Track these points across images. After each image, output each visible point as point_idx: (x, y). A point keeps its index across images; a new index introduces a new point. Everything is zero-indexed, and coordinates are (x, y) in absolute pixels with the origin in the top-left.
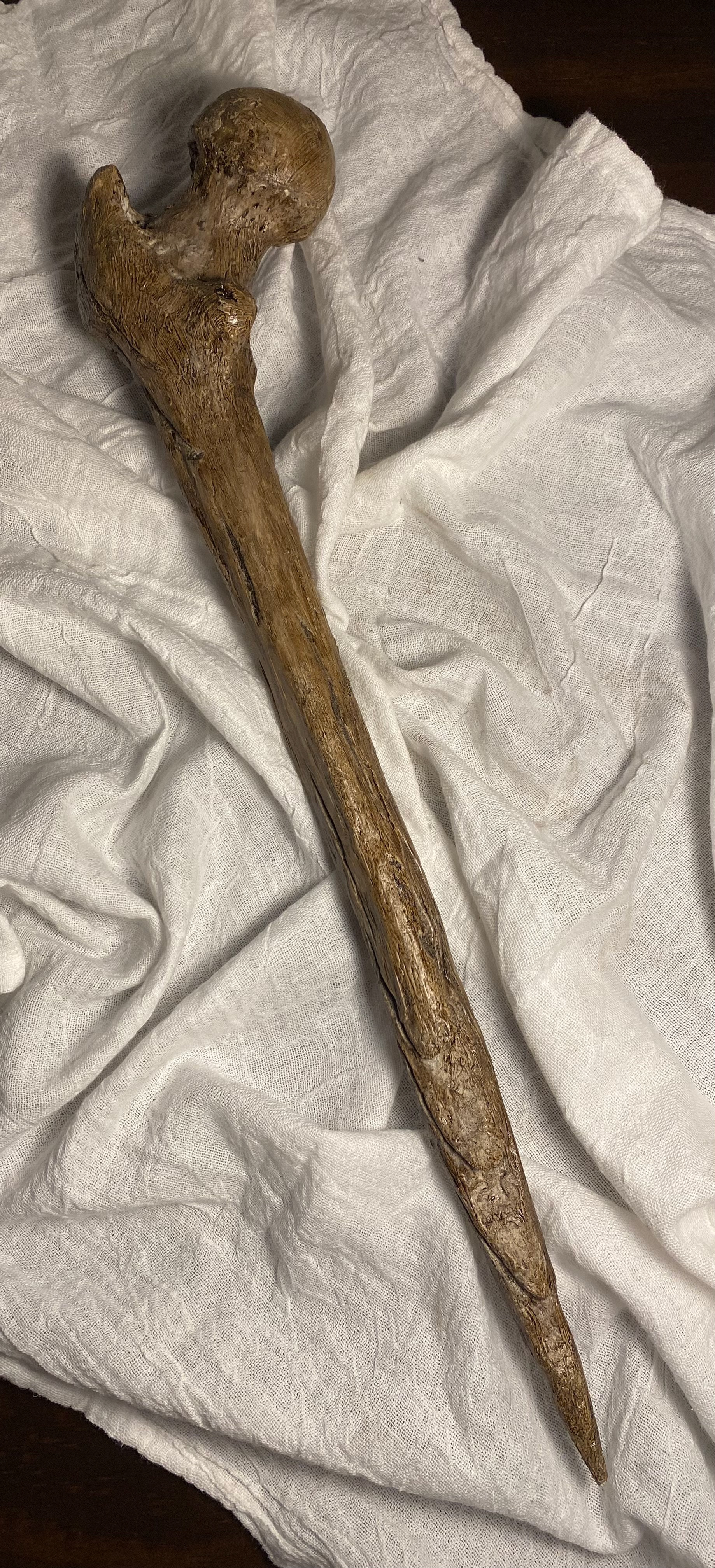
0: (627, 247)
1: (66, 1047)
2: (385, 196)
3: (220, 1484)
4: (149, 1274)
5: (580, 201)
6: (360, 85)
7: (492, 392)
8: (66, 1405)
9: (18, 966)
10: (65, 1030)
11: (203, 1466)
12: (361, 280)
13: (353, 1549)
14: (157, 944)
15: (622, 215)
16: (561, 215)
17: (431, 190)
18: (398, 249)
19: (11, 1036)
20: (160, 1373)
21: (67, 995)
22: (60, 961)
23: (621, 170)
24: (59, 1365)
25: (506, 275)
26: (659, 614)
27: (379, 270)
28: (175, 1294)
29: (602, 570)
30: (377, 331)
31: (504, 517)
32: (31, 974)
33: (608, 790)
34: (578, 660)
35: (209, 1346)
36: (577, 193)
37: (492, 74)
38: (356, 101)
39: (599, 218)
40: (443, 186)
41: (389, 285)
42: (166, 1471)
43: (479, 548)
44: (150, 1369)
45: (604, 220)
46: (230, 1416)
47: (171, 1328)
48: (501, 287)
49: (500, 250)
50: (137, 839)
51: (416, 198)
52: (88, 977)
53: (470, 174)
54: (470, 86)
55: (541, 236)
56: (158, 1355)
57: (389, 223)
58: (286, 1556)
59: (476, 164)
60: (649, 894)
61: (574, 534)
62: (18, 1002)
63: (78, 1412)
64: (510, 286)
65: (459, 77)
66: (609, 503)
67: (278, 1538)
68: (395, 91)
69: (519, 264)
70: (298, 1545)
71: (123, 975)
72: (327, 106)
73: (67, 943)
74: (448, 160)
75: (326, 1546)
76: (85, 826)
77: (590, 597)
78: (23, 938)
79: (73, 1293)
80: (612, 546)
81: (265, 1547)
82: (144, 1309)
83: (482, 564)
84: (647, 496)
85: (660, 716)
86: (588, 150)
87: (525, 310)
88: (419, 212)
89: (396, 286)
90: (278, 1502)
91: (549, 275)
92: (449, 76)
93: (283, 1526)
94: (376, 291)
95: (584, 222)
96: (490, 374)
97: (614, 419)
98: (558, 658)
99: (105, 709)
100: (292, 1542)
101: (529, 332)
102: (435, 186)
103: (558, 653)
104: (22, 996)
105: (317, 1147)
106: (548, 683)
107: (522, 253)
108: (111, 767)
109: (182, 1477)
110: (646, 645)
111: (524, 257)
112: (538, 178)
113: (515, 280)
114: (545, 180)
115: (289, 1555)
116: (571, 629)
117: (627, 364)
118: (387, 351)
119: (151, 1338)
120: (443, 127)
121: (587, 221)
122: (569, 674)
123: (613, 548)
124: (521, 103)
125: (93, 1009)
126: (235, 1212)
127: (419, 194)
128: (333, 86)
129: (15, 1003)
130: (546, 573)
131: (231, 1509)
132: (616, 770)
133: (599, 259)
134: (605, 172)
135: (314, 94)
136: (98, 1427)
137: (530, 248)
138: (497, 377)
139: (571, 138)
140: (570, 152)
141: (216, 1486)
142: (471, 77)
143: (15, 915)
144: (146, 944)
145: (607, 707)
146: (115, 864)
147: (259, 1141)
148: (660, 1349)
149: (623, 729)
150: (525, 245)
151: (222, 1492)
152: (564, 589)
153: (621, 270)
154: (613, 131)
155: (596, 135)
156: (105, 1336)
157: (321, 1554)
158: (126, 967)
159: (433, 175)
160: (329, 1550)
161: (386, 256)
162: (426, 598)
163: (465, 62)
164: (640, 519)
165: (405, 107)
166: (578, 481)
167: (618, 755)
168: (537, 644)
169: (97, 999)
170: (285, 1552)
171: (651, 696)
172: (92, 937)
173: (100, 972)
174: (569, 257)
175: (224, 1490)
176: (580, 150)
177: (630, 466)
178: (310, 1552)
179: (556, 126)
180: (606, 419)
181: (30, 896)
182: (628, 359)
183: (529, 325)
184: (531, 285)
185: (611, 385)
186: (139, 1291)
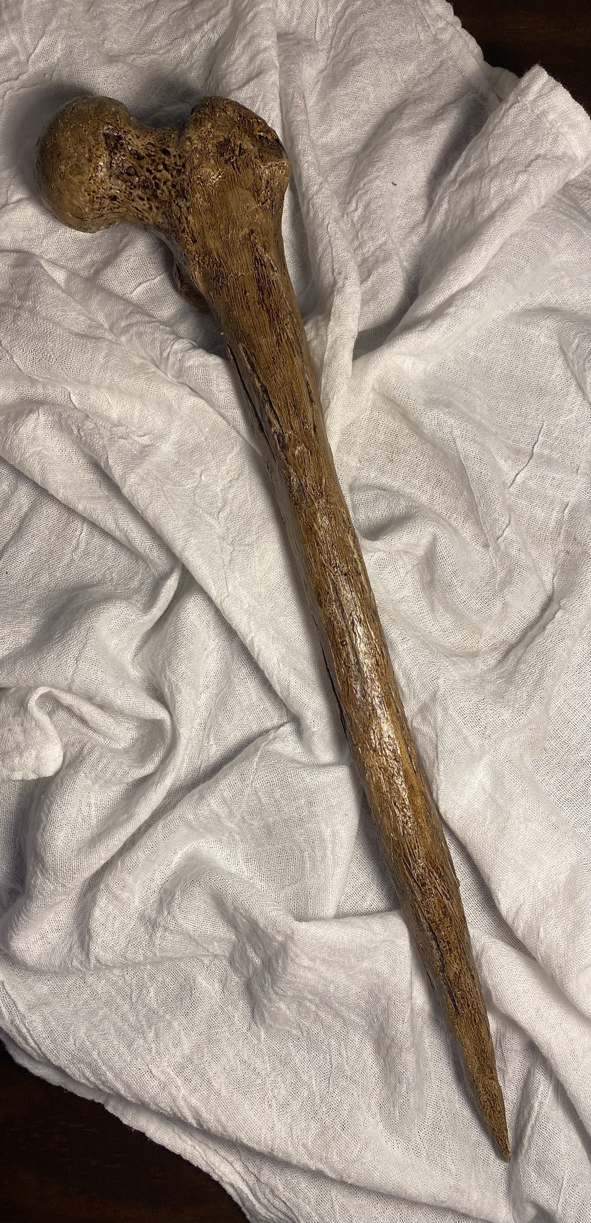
0: (567, 180)
1: (94, 821)
2: (366, 128)
3: (210, 1161)
4: (155, 1006)
5: (529, 142)
6: (349, 32)
7: (449, 302)
8: (89, 1099)
9: (57, 755)
10: (93, 808)
11: (197, 1147)
12: (345, 201)
13: (313, 1214)
14: (168, 741)
15: (564, 155)
16: (513, 154)
17: (405, 124)
18: (375, 174)
19: (50, 813)
20: (164, 1087)
21: (95, 781)
22: (90, 753)
23: (564, 116)
24: (84, 1076)
25: (465, 201)
26: (578, 485)
27: (359, 193)
28: (176, 1024)
29: (533, 447)
30: (356, 243)
31: (456, 402)
32: (67, 762)
33: (531, 627)
34: (512, 522)
35: (202, 1066)
36: (527, 135)
37: (459, 27)
38: (345, 45)
39: (545, 157)
40: (415, 121)
41: (367, 206)
42: (168, 1150)
43: (435, 428)
44: (156, 1083)
45: (549, 159)
46: (219, 1121)
47: (173, 1051)
48: (459, 212)
49: (459, 179)
50: (153, 655)
51: (392, 131)
52: (113, 766)
53: (437, 112)
54: (440, 37)
55: (495, 172)
56: (162, 1072)
57: (368, 152)
58: (260, 1216)
59: (442, 103)
60: (560, 712)
61: (512, 416)
62: (56, 785)
63: (99, 1104)
64: (468, 212)
65: (432, 28)
66: (541, 391)
67: (254, 1203)
68: (379, 38)
69: (476, 194)
70: (270, 1209)
71: (140, 765)
72: (321, 48)
73: (95, 736)
74: (419, 100)
75: (292, 1212)
76: (112, 643)
77: (522, 469)
78: (61, 732)
79: (95, 1020)
80: (542, 427)
81: (244, 1210)
82: (152, 1035)
83: (437, 441)
84: (573, 388)
85: (575, 570)
86: (536, 98)
87: (481, 234)
88: (393, 143)
89: (373, 206)
90: (255, 1176)
91: (502, 205)
92: (423, 27)
93: (259, 1194)
94: (356, 210)
95: (532, 161)
96: (449, 287)
97: (549, 324)
98: (496, 520)
99: (131, 544)
100: (266, 1207)
101: (483, 253)
102: (408, 120)
103: (495, 516)
104: (59, 781)
105: (293, 933)
106: (487, 540)
107: (479, 185)
108: (133, 594)
109: (180, 1155)
110: (566, 511)
111: (480, 189)
112: (494, 120)
113: (473, 206)
114: (500, 122)
115: (263, 1216)
116: (508, 495)
117: (562, 277)
118: (364, 261)
119: (157, 1058)
120: (416, 71)
121: (535, 160)
122: (505, 534)
123: (543, 429)
124: (482, 54)
125: (115, 791)
126: (224, 961)
127: (394, 128)
128: (327, 31)
129: (54, 786)
130: (489, 451)
131: (218, 1180)
132: (537, 611)
133: (544, 192)
134: (551, 117)
135: (309, 37)
136: (114, 1116)
137: (486, 181)
138: (455, 289)
139: (522, 86)
140: (521, 98)
141: (206, 1162)
142: (441, 28)
143: (54, 712)
144: (159, 740)
145: (533, 560)
146: (135, 673)
147: (246, 920)
148: (557, 1072)
149: (545, 578)
150: (481, 178)
151: (211, 1168)
152: (501, 462)
153: (560, 200)
154: (558, 81)
155: (544, 85)
156: (120, 1056)
157: (288, 1217)
158: (143, 758)
159: (407, 112)
160: (295, 1215)
161: (366, 180)
162: (389, 467)
163: (438, 15)
164: (566, 406)
165: (387, 52)
166: (517, 373)
167: (540, 599)
168: (480, 509)
169: (119, 784)
170: (260, 1214)
171: (568, 553)
172: (117, 732)
173: (122, 763)
174: (519, 190)
175: (213, 1166)
176: (531, 97)
177: (560, 362)
178: (280, 1214)
179: (512, 76)
180: (543, 323)
181: (67, 699)
182: (563, 273)
183: (484, 248)
184: (486, 213)
185: (547, 294)
186: (148, 1021)
